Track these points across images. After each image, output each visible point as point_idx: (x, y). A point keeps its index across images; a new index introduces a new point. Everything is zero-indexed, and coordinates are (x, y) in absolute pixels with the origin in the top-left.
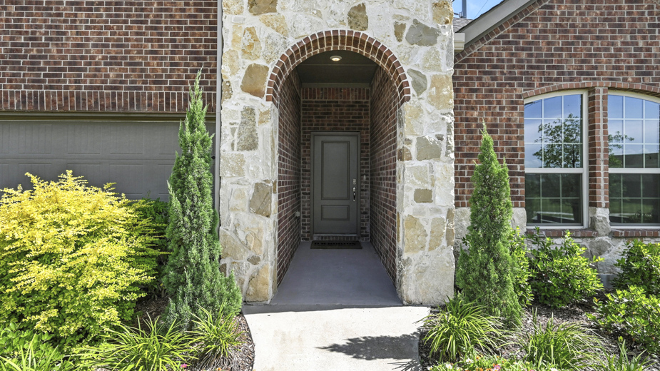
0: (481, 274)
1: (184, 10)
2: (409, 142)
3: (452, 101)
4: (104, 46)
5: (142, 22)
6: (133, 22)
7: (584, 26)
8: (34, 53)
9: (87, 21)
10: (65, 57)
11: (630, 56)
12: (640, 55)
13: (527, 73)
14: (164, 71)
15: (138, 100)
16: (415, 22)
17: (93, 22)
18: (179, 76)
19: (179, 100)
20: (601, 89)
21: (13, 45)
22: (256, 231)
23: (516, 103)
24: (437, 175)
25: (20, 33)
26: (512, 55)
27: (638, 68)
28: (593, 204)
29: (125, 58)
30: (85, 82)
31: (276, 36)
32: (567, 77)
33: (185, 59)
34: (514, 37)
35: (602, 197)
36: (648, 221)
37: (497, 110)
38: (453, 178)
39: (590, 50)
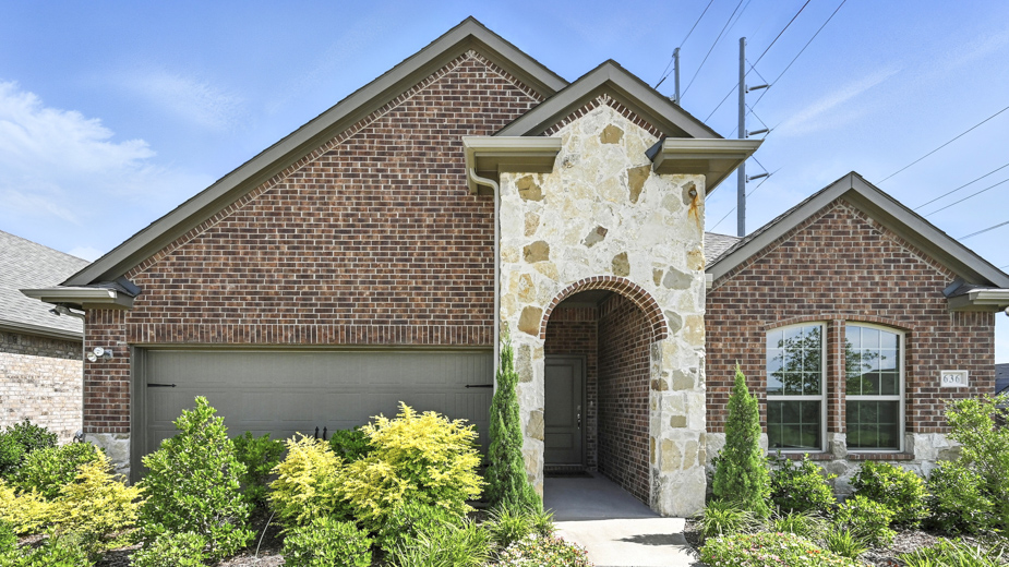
0: (737, 482)
1: (445, 249)
2: (666, 374)
3: (704, 338)
4: (371, 283)
5: (406, 260)
6: (397, 260)
7: (823, 261)
8: (306, 290)
9: (355, 260)
10: (335, 294)
11: (867, 290)
12: (876, 289)
13: (769, 306)
14: (428, 306)
15: (404, 333)
16: (672, 268)
17: (360, 260)
18: (442, 311)
19: (442, 333)
20: (839, 322)
21: (286, 282)
22: (532, 453)
23: (759, 334)
24: (691, 403)
25: (293, 271)
26: (755, 289)
27: (874, 301)
28: (831, 429)
29: (391, 294)
30: (354, 316)
31: (549, 282)
32: (807, 310)
33: (448, 294)
34: (757, 272)
35: (840, 423)
36: (882, 445)
37: (741, 342)
38: (704, 407)
39: (829, 284)
